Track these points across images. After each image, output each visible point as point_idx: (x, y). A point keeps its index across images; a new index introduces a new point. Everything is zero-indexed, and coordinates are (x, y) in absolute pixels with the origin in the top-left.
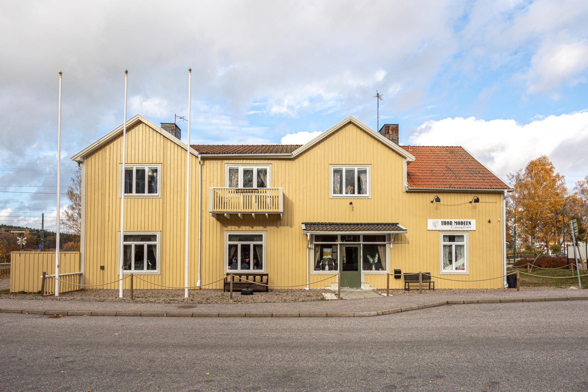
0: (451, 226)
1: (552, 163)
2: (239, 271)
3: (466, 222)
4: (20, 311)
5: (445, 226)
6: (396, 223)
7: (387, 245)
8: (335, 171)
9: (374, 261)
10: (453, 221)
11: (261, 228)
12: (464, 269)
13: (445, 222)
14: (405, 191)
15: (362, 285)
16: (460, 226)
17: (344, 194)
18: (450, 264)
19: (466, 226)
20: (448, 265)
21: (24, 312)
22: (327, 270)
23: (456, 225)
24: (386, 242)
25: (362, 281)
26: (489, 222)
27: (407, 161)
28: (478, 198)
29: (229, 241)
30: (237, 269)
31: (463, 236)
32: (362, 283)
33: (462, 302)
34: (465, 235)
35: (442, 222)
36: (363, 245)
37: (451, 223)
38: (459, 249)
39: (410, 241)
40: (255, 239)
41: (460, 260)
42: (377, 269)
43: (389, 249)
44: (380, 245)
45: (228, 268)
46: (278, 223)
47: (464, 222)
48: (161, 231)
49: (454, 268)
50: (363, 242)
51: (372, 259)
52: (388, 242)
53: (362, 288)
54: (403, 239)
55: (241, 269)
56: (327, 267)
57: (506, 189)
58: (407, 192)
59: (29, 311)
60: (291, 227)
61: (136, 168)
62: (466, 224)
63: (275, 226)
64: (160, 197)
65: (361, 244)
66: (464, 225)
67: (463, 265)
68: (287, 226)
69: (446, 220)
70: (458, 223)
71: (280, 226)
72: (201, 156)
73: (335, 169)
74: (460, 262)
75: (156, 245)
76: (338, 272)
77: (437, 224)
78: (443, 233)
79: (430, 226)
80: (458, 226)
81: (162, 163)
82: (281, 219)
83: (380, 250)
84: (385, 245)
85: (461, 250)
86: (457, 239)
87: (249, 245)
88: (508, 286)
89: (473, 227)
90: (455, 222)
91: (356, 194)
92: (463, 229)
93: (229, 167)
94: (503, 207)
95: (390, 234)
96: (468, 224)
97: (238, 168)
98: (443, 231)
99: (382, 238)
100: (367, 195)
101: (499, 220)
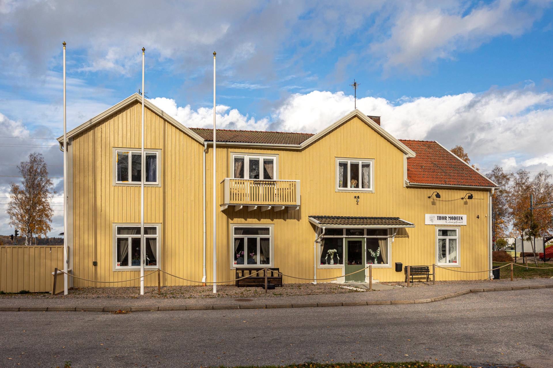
0: (446, 220)
1: (468, 155)
2: (246, 265)
3: (458, 217)
4: (72, 308)
5: (440, 220)
6: (397, 218)
7: (388, 238)
8: (341, 164)
9: (376, 255)
10: (447, 216)
11: (269, 221)
12: (456, 262)
13: (441, 217)
14: (405, 187)
15: (366, 279)
16: (454, 221)
17: (349, 188)
18: (444, 257)
19: (458, 221)
20: (442, 258)
21: (78, 310)
22: (332, 264)
23: (450, 220)
24: (388, 236)
25: (366, 275)
26: (478, 217)
27: (407, 156)
28: (472, 195)
29: (235, 234)
30: (244, 264)
31: (455, 231)
32: (366, 277)
33: (482, 291)
34: (457, 230)
35: (438, 217)
36: (367, 239)
37: (445, 218)
38: (451, 243)
39: (410, 235)
40: (259, 231)
41: (452, 253)
42: (379, 262)
43: (390, 243)
44: (381, 239)
45: (235, 263)
46: (286, 216)
47: (457, 217)
48: (161, 223)
49: (448, 261)
50: (367, 235)
51: (374, 253)
52: (390, 236)
53: (366, 281)
54: (404, 233)
55: (248, 264)
56: (332, 261)
57: (493, 186)
58: (407, 187)
59: (84, 309)
60: (298, 220)
61: (132, 153)
62: (458, 219)
63: (282, 219)
64: (160, 186)
65: (365, 238)
66: (457, 220)
67: (455, 258)
68: (295, 219)
69: (442, 215)
70: (452, 218)
71: (288, 219)
72: (208, 144)
73: (340, 162)
74: (453, 255)
75: (156, 238)
76: (343, 265)
77: (433, 219)
78: (438, 227)
79: (428, 222)
80: (451, 221)
81: (161, 149)
82: (288, 212)
83: (381, 243)
84: (386, 239)
85: (453, 244)
86: (449, 233)
87: (256, 239)
88: (494, 278)
89: (464, 222)
90: (449, 217)
91: (360, 188)
92: (456, 224)
93: (235, 156)
94: (489, 203)
95: (392, 228)
96: (460, 219)
97: (244, 157)
98: (438, 225)
99: (384, 232)
100: (371, 189)
101: (486, 216)
